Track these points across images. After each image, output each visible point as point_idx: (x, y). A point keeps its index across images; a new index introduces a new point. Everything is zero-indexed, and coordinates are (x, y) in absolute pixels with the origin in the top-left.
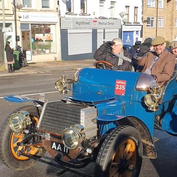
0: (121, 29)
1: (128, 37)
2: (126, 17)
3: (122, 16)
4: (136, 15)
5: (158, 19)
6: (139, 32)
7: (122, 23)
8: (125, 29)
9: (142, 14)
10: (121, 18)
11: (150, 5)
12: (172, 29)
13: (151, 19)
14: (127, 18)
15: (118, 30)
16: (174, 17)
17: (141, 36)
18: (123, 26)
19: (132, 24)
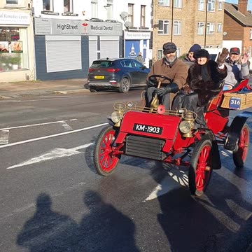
0: (123, 36)
1: (133, 48)
2: (129, 19)
3: (124, 18)
4: (143, 17)
5: (174, 24)
6: (148, 42)
7: (124, 28)
8: (128, 36)
9: (152, 15)
10: (122, 21)
11: (162, 3)
12: (192, 37)
13: (164, 23)
14: (130, 21)
15: (118, 38)
16: (196, 20)
17: (151, 47)
18: (126, 33)
19: (138, 29)
